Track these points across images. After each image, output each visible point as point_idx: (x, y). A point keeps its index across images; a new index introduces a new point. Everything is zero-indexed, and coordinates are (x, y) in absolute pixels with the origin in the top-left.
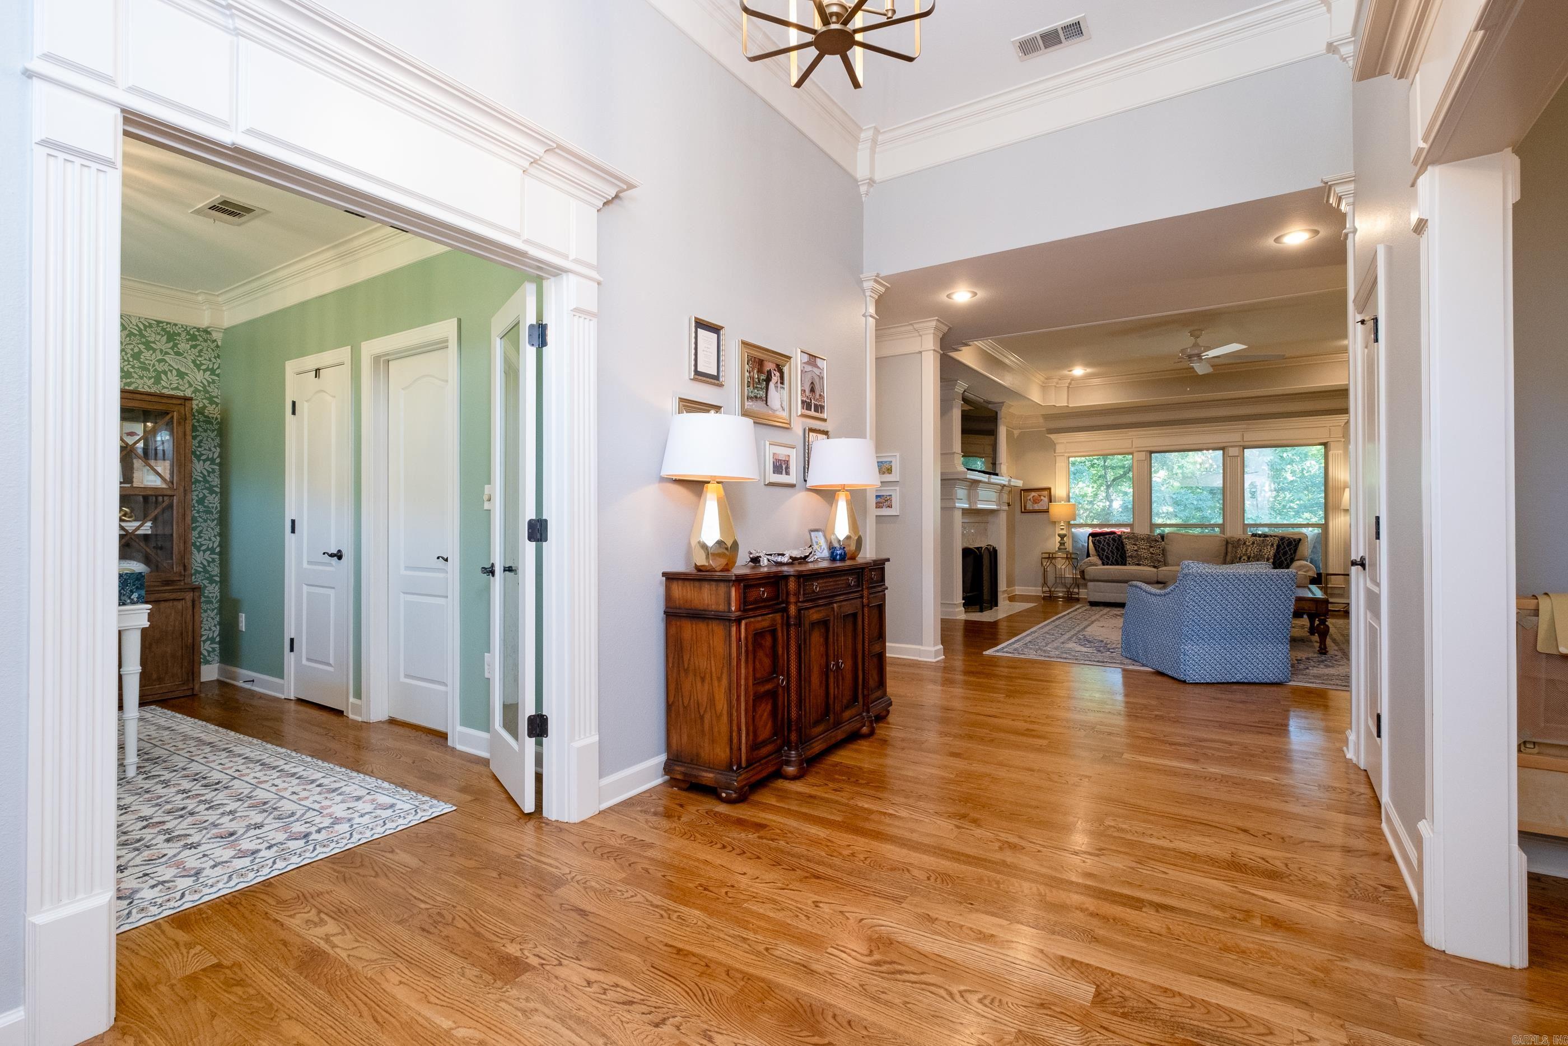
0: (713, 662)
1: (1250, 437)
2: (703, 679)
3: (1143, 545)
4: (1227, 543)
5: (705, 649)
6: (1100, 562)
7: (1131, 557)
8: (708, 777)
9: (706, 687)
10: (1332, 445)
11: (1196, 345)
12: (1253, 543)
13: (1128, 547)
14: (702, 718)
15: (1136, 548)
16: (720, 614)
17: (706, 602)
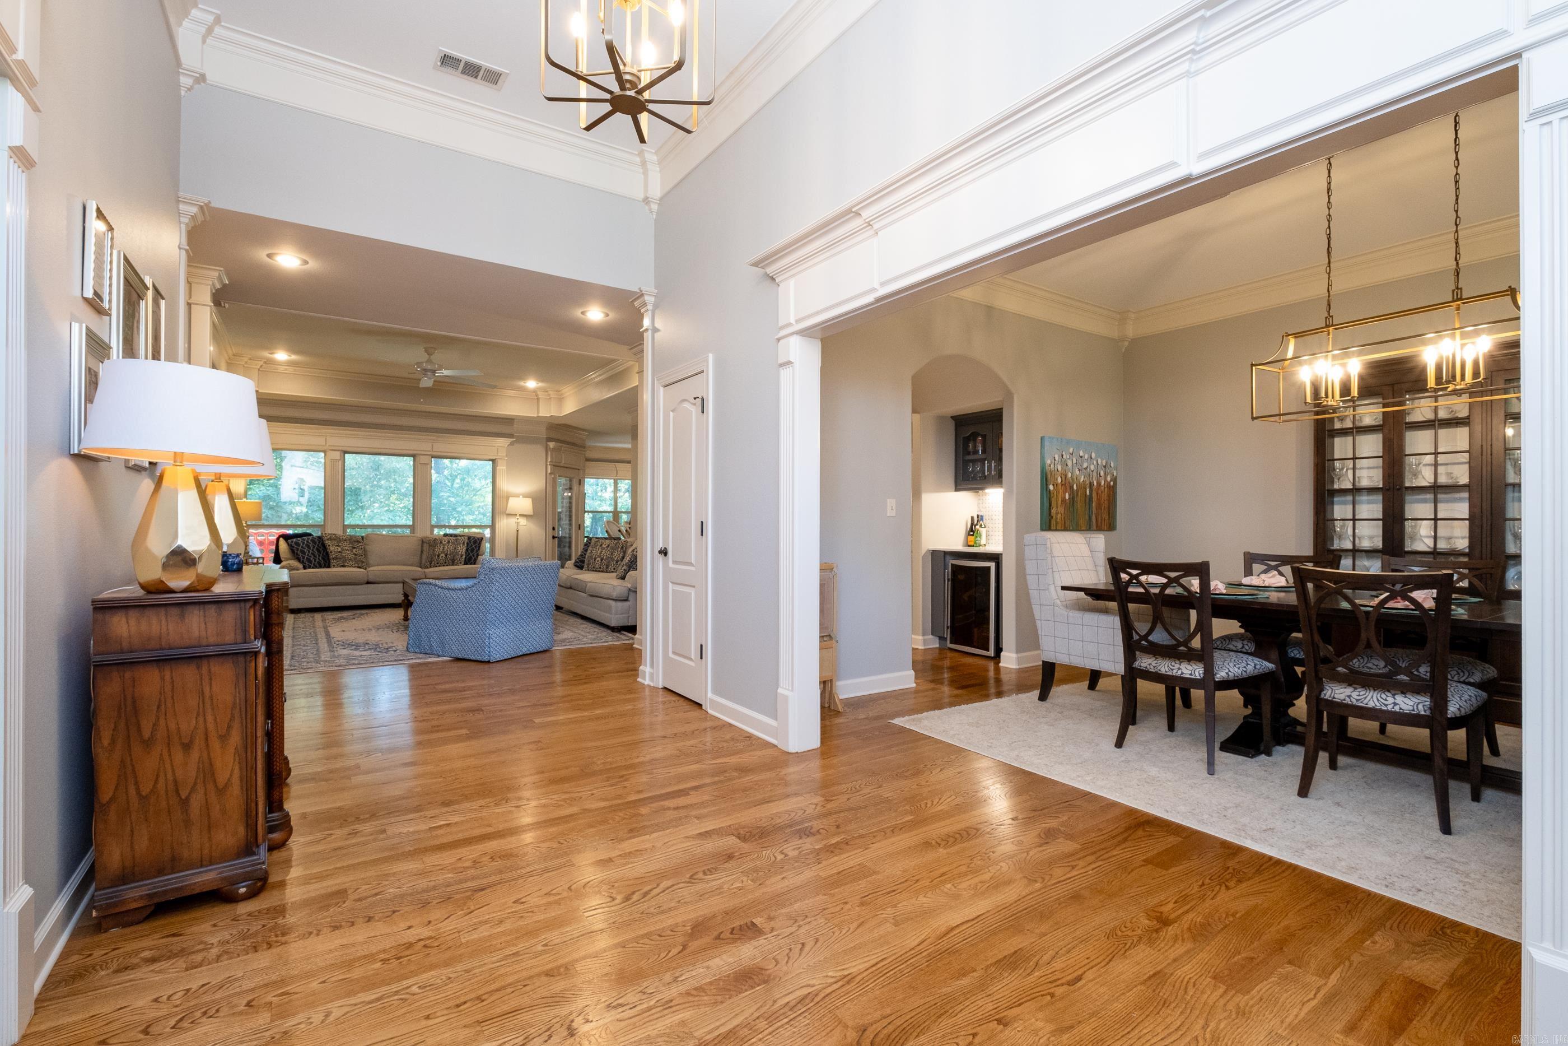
0: (210, 718)
1: (440, 447)
2: (187, 747)
3: (347, 546)
4: (423, 542)
5: (193, 702)
6: (301, 566)
7: (336, 558)
8: (206, 878)
9: (195, 754)
10: (499, 462)
11: (429, 361)
12: (449, 542)
13: (332, 549)
14: (185, 803)
15: (340, 549)
16: (228, 647)
17: (196, 634)
